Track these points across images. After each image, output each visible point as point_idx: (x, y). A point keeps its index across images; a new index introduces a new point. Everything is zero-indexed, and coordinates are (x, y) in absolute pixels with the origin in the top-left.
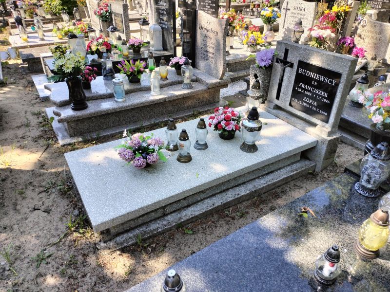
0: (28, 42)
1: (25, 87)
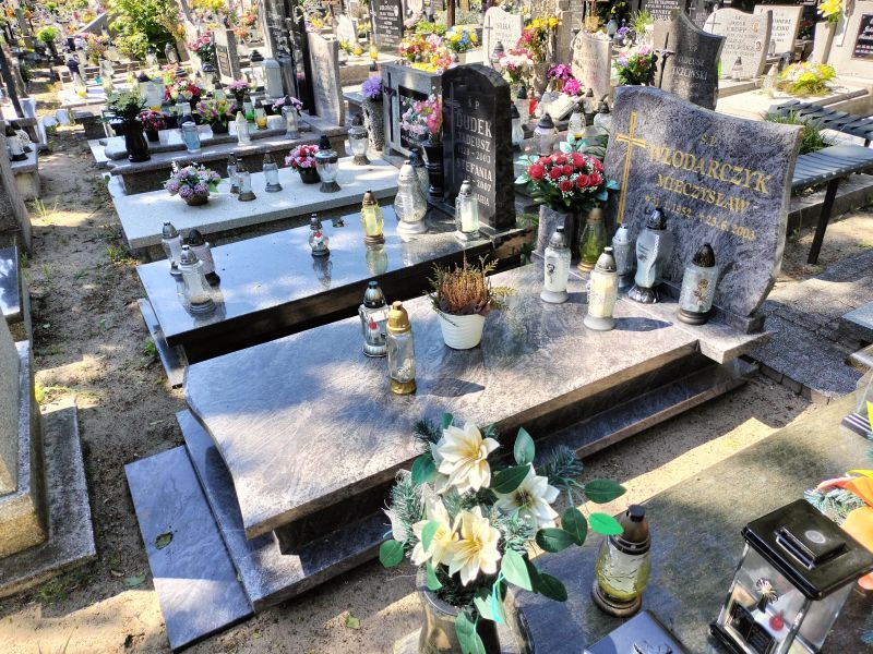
0: (88, 98)
1: (78, 155)
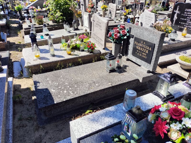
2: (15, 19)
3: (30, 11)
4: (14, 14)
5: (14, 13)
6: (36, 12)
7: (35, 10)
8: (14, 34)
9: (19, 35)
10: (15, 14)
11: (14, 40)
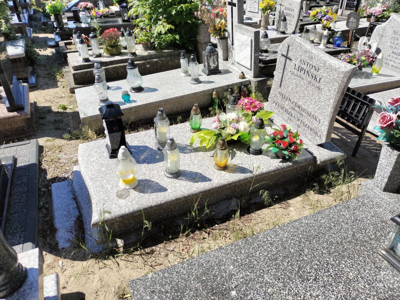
2: (46, 33)
3: (81, 14)
4: (42, 21)
5: (43, 18)
6: (96, 18)
7: (93, 13)
8: (47, 79)
9: (59, 84)
10: (46, 21)
11: (48, 98)
